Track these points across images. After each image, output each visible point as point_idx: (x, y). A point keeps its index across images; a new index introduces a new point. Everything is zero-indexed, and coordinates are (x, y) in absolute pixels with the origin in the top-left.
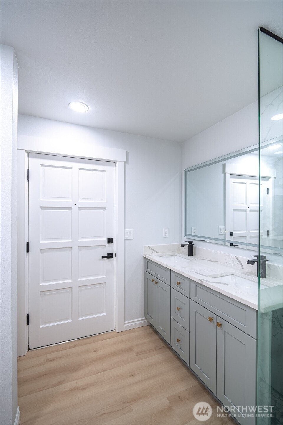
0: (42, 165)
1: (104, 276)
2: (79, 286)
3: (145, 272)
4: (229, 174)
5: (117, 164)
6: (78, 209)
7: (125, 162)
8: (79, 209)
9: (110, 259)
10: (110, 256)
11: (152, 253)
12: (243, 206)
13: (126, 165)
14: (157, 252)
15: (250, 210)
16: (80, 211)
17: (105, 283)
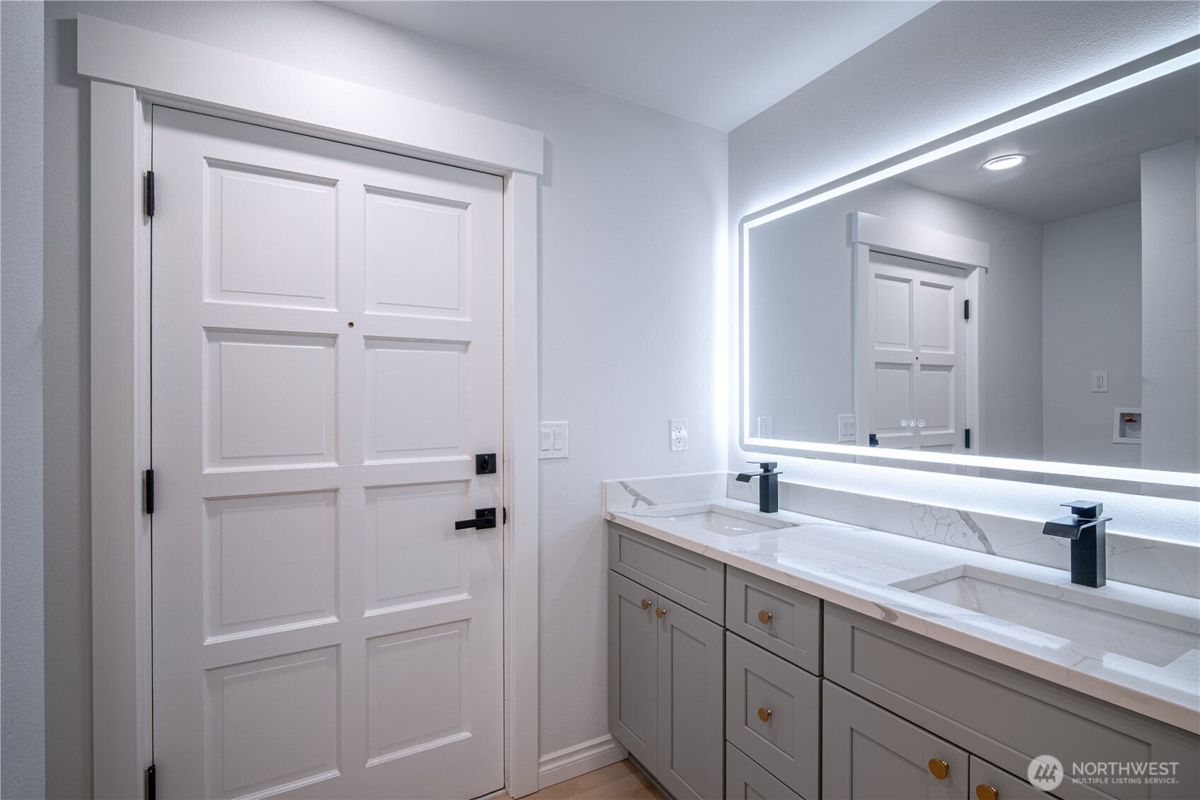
0: (213, 163)
1: (464, 596)
2: (368, 639)
3: (609, 573)
4: (867, 248)
5: (511, 183)
6: (362, 341)
7: (539, 177)
8: (366, 344)
9: (487, 532)
10: (485, 519)
11: (633, 507)
12: (903, 352)
13: (545, 189)
14: (650, 503)
15: (922, 365)
16: (371, 351)
17: (467, 620)
